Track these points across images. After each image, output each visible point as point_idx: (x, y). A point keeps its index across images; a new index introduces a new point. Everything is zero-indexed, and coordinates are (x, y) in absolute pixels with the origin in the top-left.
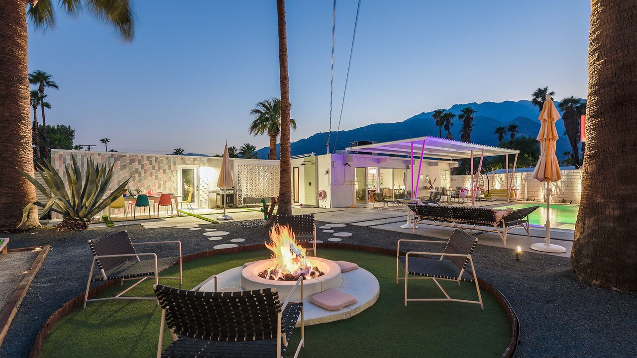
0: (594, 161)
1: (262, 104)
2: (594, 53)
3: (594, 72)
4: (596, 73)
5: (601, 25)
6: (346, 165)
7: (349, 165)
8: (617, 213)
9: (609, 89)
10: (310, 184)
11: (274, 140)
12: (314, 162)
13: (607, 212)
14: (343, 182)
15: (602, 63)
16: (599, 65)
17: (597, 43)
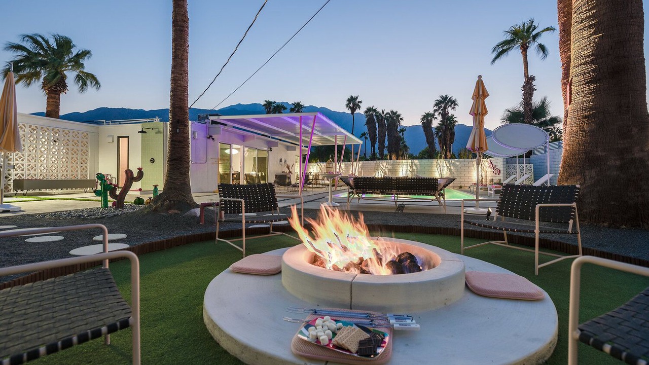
0: (593, 120)
1: (31, 37)
2: (590, 28)
3: (590, 45)
4: (592, 45)
5: (597, 5)
6: (209, 138)
7: (213, 139)
8: (618, 163)
9: (606, 59)
10: (153, 161)
11: (55, 98)
12: (161, 130)
13: (610, 163)
14: (205, 159)
15: (599, 37)
16: (596, 38)
17: (592, 20)
